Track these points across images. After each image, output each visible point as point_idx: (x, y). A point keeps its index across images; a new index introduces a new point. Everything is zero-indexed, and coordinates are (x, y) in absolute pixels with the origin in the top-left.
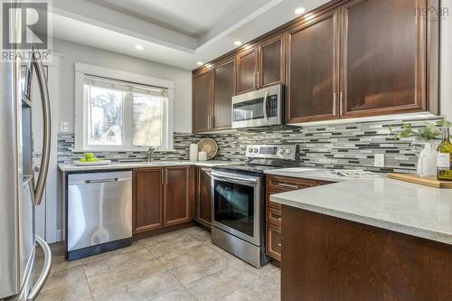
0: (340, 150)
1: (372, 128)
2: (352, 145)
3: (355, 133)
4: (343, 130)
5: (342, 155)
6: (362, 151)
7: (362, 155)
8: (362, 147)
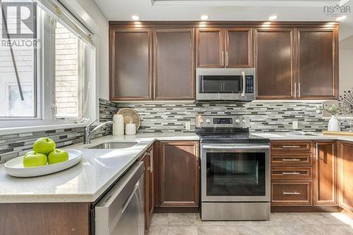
0: (272, 120)
1: (291, 106)
2: (280, 116)
3: (282, 109)
4: (275, 107)
5: (274, 123)
6: (286, 120)
7: (285, 122)
8: (286, 117)
